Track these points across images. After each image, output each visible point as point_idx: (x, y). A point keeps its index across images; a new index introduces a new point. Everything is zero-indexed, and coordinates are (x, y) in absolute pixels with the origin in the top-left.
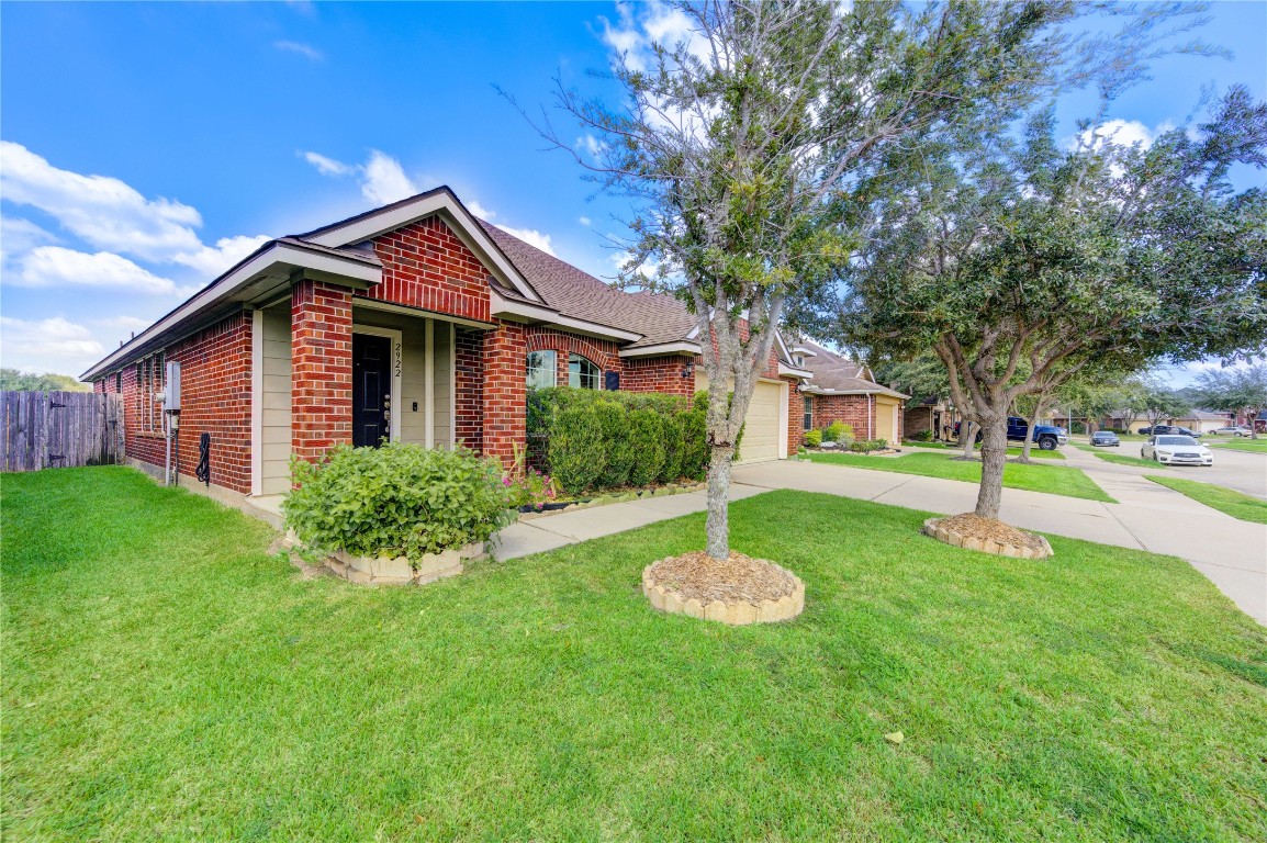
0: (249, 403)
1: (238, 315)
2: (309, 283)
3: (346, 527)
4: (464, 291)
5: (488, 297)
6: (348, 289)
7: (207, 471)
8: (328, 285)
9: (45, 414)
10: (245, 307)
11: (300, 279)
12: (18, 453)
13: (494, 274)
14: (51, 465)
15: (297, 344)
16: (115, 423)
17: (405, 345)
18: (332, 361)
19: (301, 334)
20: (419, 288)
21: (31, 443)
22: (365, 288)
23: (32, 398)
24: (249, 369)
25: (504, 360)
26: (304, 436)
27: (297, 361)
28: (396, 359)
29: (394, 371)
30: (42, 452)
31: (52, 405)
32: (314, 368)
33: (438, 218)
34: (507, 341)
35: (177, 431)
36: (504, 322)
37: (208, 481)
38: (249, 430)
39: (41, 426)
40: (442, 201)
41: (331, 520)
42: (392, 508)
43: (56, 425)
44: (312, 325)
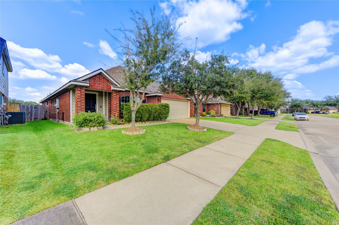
0: (70, 106)
1: (68, 91)
2: (77, 86)
3: (80, 123)
4: (106, 86)
5: (111, 87)
6: (84, 87)
7: (64, 119)
8: (80, 87)
9: (34, 110)
10: (69, 89)
11: (76, 86)
12: (29, 117)
13: (112, 82)
14: (35, 120)
15: (76, 96)
16: (47, 111)
17: (99, 95)
18: (81, 99)
19: (76, 95)
20: (97, 86)
21: (31, 116)
22: (87, 87)
23: (31, 107)
24: (70, 100)
25: (114, 98)
26: (77, 111)
27: (76, 99)
28: (97, 98)
29: (97, 100)
30: (33, 117)
31: (35, 108)
32: (78, 100)
33: (100, 74)
34: (115, 94)
35: (59, 112)
36: (114, 91)
37: (64, 121)
38: (70, 111)
39: (33, 112)
40: (101, 71)
41: (78, 122)
42: (87, 120)
43: (36, 112)
44: (78, 93)
